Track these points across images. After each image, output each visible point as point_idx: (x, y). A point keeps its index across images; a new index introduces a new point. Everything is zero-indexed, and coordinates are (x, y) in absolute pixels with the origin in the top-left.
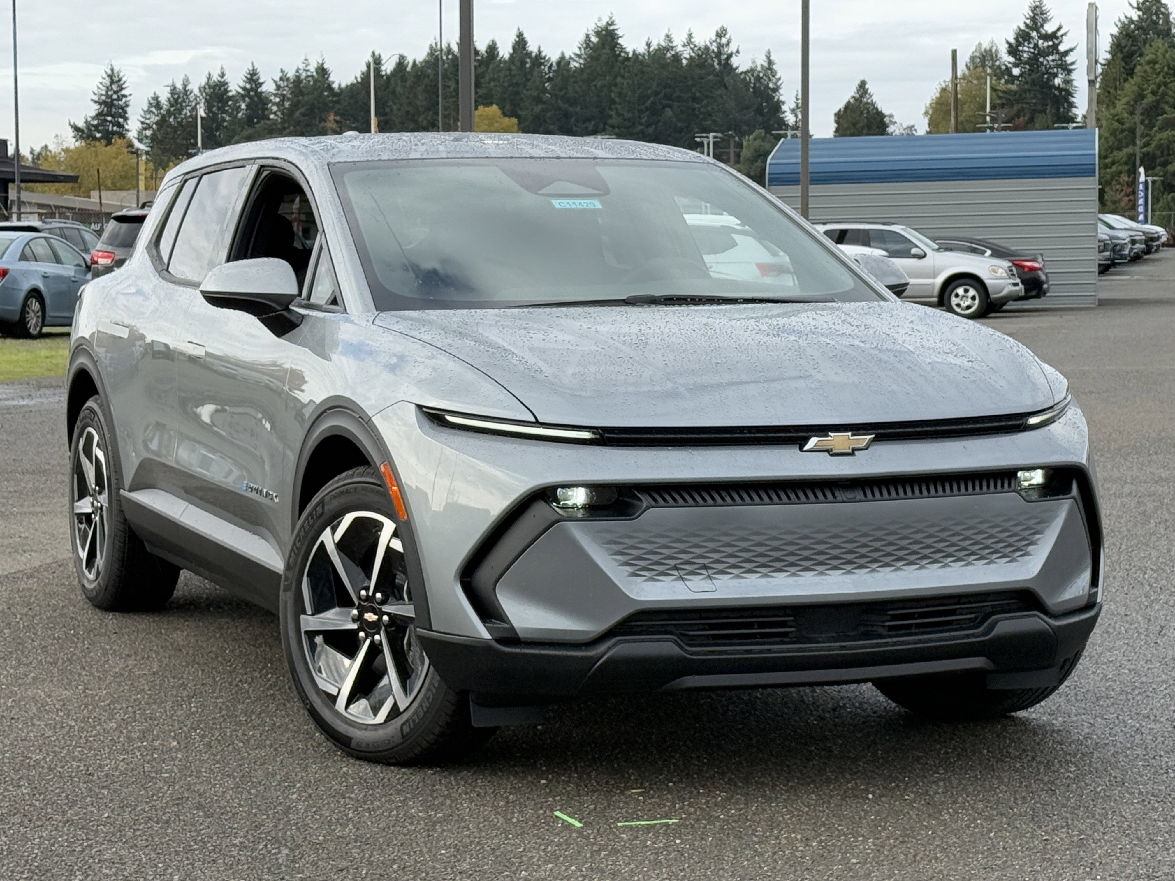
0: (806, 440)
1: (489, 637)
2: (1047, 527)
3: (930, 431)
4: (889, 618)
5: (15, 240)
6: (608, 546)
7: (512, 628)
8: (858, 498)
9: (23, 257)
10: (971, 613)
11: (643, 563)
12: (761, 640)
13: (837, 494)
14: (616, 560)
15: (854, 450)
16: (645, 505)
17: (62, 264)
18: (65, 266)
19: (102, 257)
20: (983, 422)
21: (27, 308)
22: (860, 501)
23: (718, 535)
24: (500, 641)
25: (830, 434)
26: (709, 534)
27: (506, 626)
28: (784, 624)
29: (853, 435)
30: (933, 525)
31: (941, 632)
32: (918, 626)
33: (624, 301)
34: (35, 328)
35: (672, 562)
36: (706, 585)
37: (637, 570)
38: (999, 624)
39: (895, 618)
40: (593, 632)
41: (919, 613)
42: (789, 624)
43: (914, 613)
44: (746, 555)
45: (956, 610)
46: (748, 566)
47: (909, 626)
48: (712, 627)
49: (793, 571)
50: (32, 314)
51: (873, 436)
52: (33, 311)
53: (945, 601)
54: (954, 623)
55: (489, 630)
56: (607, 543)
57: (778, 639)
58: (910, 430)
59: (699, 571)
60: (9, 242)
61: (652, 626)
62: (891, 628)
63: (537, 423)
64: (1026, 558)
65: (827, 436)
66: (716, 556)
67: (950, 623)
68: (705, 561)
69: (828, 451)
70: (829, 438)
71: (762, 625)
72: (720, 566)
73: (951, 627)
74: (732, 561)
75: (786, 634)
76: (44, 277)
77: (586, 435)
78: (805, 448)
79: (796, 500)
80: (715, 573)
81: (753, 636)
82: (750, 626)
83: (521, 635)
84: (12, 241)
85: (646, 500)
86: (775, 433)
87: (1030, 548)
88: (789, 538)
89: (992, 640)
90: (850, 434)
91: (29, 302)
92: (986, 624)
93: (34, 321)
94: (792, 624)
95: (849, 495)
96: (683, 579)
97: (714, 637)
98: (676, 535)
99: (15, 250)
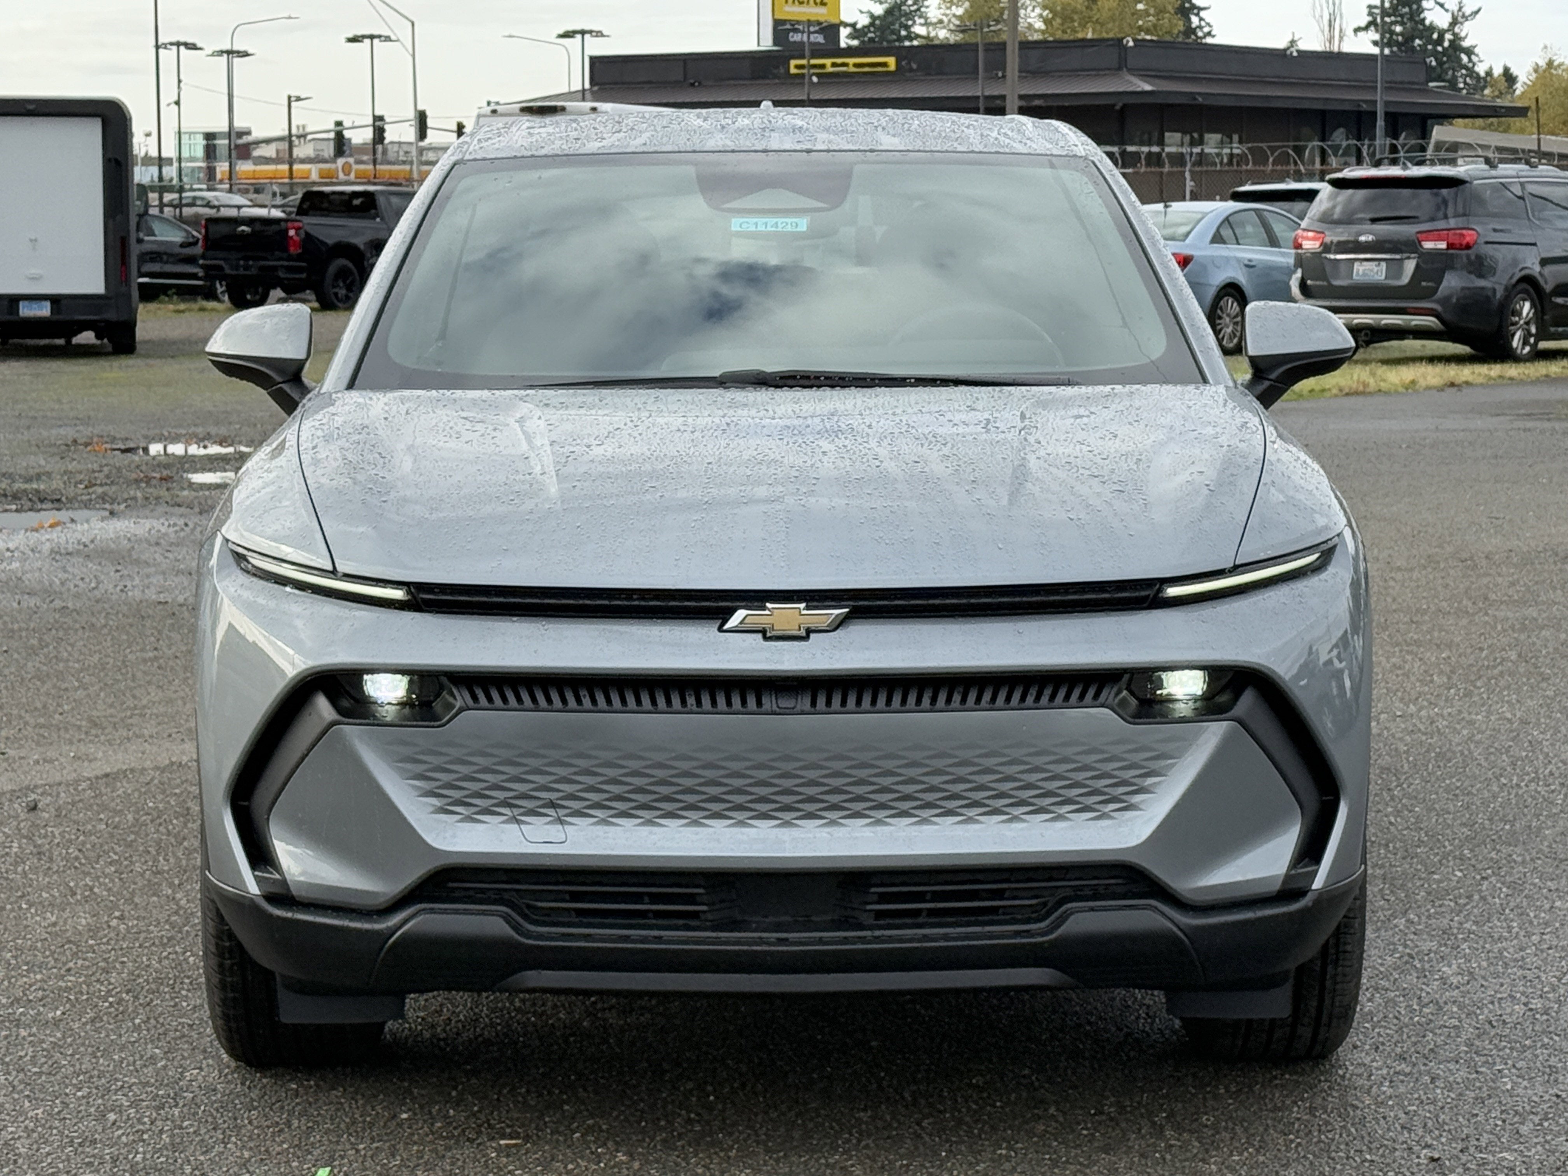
0: (731, 612)
1: (258, 892)
2: (1173, 765)
3: (960, 605)
4: (875, 898)
5: (1207, 214)
6: (400, 765)
7: (284, 882)
8: (799, 708)
9: (1218, 239)
10: (1036, 897)
11: (456, 794)
12: (654, 922)
13: (765, 700)
14: (414, 787)
15: (809, 631)
16: (458, 704)
17: (1280, 247)
18: (1283, 250)
19: (1308, 239)
20: (1067, 593)
21: (1219, 312)
22: (803, 713)
23: (568, 757)
24: (271, 898)
25: (769, 605)
26: (555, 754)
27: (278, 876)
28: (691, 899)
29: (808, 608)
30: (941, 755)
31: (969, 924)
32: (932, 912)
33: (713, 379)
34: (1231, 339)
35: (501, 795)
36: (555, 832)
37: (448, 804)
38: (1072, 918)
39: (884, 898)
40: (384, 894)
41: (934, 893)
42: (698, 899)
43: (924, 893)
44: (616, 789)
45: (1004, 890)
46: (620, 806)
47: (917, 913)
48: (576, 897)
49: (695, 818)
50: (1228, 320)
51: (847, 610)
52: (1228, 315)
53: (980, 877)
54: (1001, 911)
55: (258, 880)
56: (401, 761)
57: (681, 922)
58: (937, 602)
59: (542, 810)
60: (1199, 216)
61: (483, 891)
62: (879, 914)
63: (333, 573)
64: (1129, 814)
65: (764, 608)
66: (568, 788)
67: (994, 910)
68: (553, 796)
69: (763, 632)
70: (767, 612)
71: (655, 898)
72: (576, 805)
73: (996, 918)
74: (594, 797)
75: (695, 915)
76: (1247, 266)
77: (398, 594)
78: (726, 627)
79: (695, 708)
80: (566, 815)
81: (643, 914)
82: (637, 898)
83: (294, 892)
84: (1205, 215)
85: (461, 698)
86: (680, 600)
87: (1137, 799)
88: (685, 765)
89: (1053, 943)
90: (802, 606)
91: (1222, 303)
92: (1053, 917)
93: (1229, 330)
94: (705, 899)
95: (786, 703)
96: (518, 822)
97: (580, 912)
98: (505, 753)
99: (1208, 227)
